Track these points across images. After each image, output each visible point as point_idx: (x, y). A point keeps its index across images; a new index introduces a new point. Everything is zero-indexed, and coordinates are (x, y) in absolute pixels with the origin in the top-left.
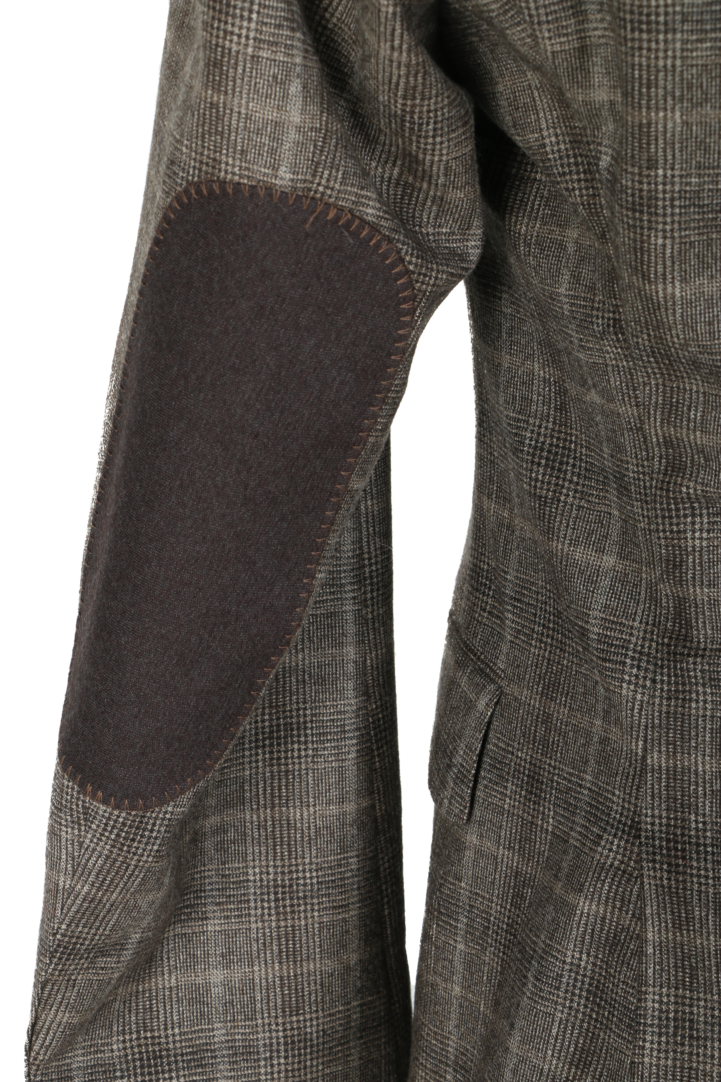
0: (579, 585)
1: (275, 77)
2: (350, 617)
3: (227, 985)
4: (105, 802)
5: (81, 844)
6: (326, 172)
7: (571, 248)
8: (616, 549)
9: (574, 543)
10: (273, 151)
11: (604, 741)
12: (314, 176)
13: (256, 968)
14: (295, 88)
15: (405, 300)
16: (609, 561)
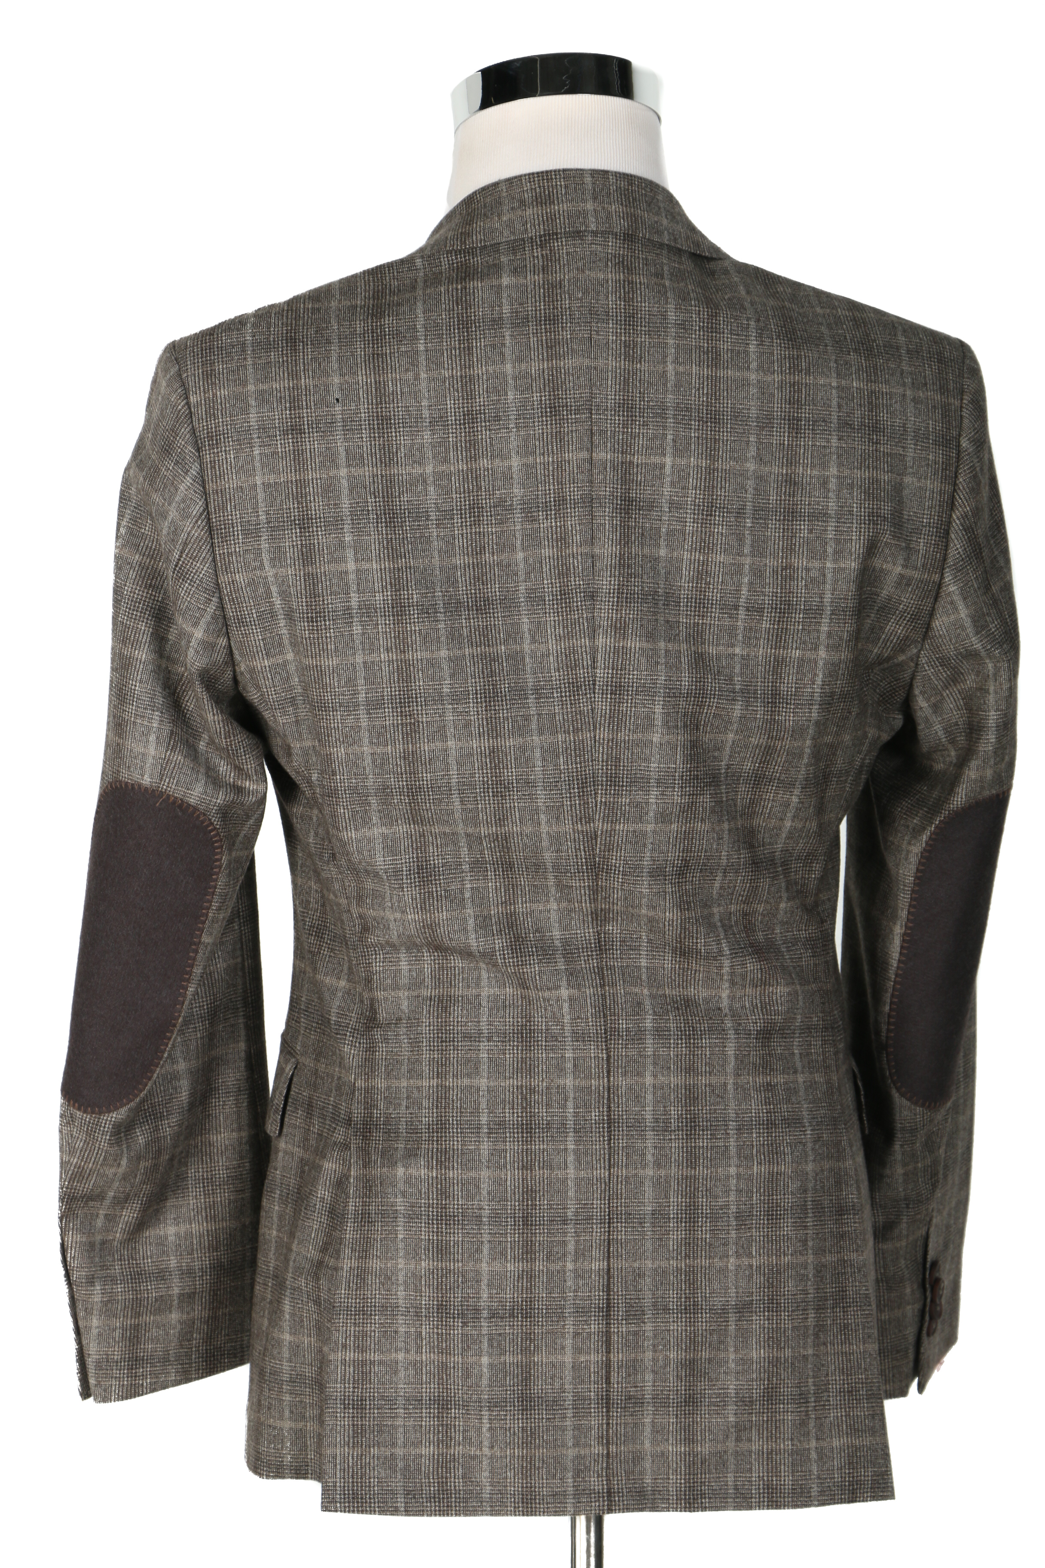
0: (327, 995)
1: (143, 732)
2: (242, 1026)
3: (177, 1235)
4: (79, 1109)
5: (72, 1136)
6: (167, 780)
7: (315, 819)
8: (346, 977)
9: (326, 974)
10: (142, 768)
11: (339, 1078)
12: (161, 780)
13: (193, 1226)
14: (152, 738)
15: (216, 842)
16: (343, 983)
